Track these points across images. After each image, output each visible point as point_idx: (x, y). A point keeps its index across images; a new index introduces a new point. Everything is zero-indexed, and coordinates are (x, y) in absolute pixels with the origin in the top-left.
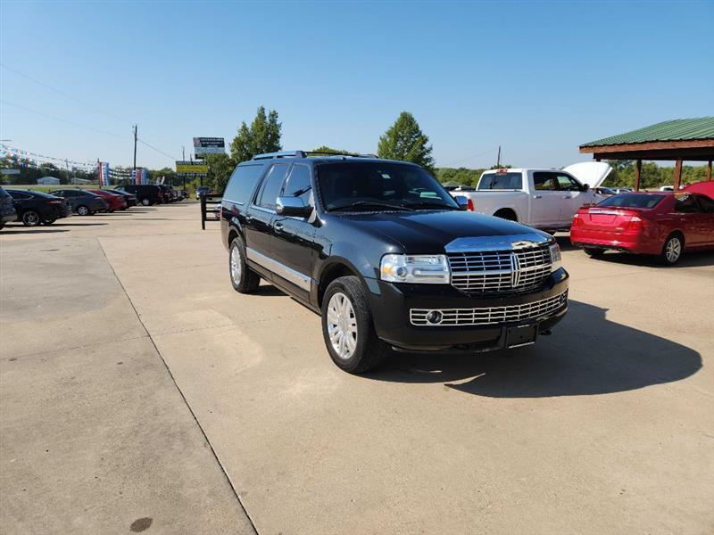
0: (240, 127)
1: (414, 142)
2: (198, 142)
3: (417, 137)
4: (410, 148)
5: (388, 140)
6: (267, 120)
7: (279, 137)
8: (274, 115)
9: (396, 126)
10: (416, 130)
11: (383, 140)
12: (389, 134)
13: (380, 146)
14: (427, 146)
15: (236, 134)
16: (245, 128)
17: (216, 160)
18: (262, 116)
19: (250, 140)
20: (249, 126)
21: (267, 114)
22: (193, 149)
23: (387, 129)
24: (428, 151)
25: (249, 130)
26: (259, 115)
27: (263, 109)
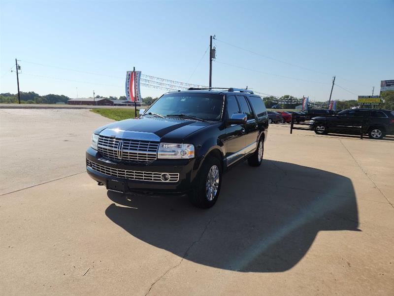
2: (384, 83)
17: (388, 95)
22: (380, 88)
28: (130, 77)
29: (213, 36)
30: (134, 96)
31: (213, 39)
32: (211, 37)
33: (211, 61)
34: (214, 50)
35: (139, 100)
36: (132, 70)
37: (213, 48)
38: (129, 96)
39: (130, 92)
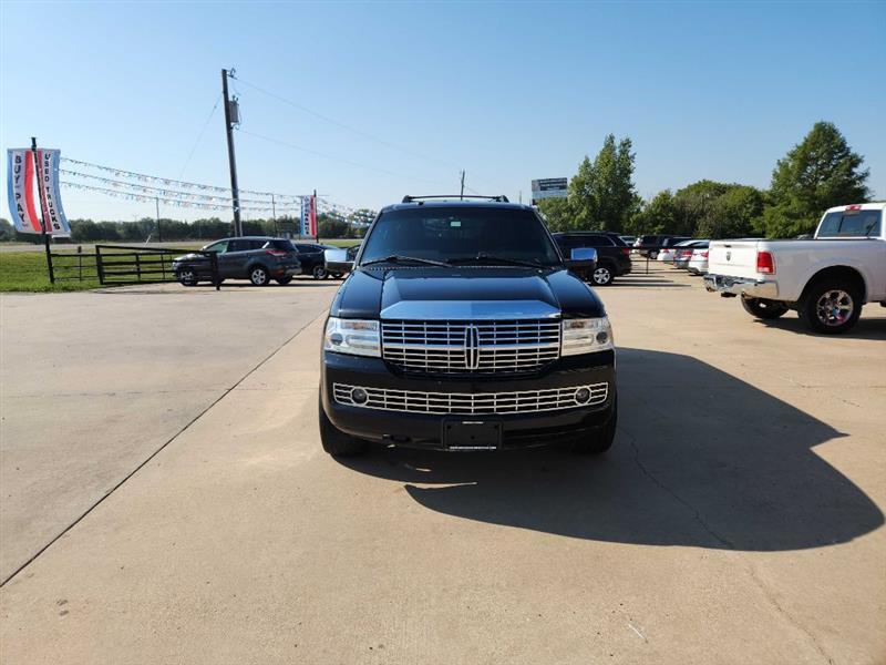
0: (582, 163)
1: (835, 166)
2: (537, 185)
3: (841, 158)
4: (828, 176)
5: (790, 164)
6: (617, 151)
7: (630, 172)
8: (626, 144)
9: (805, 144)
10: (842, 147)
11: (783, 165)
12: (792, 155)
13: (776, 175)
14: (858, 171)
15: (576, 172)
16: (587, 164)
17: (550, 206)
18: (609, 146)
19: (593, 178)
20: (592, 161)
21: (617, 143)
22: (531, 193)
23: (791, 148)
24: (861, 178)
25: (593, 166)
26: (607, 146)
27: (612, 138)
28: (23, 164)
29: (228, 68)
30: (39, 216)
31: (228, 78)
32: (224, 72)
33: (229, 129)
34: (235, 103)
35: (57, 227)
36: (29, 145)
37: (230, 99)
38: (22, 217)
39: (24, 207)
